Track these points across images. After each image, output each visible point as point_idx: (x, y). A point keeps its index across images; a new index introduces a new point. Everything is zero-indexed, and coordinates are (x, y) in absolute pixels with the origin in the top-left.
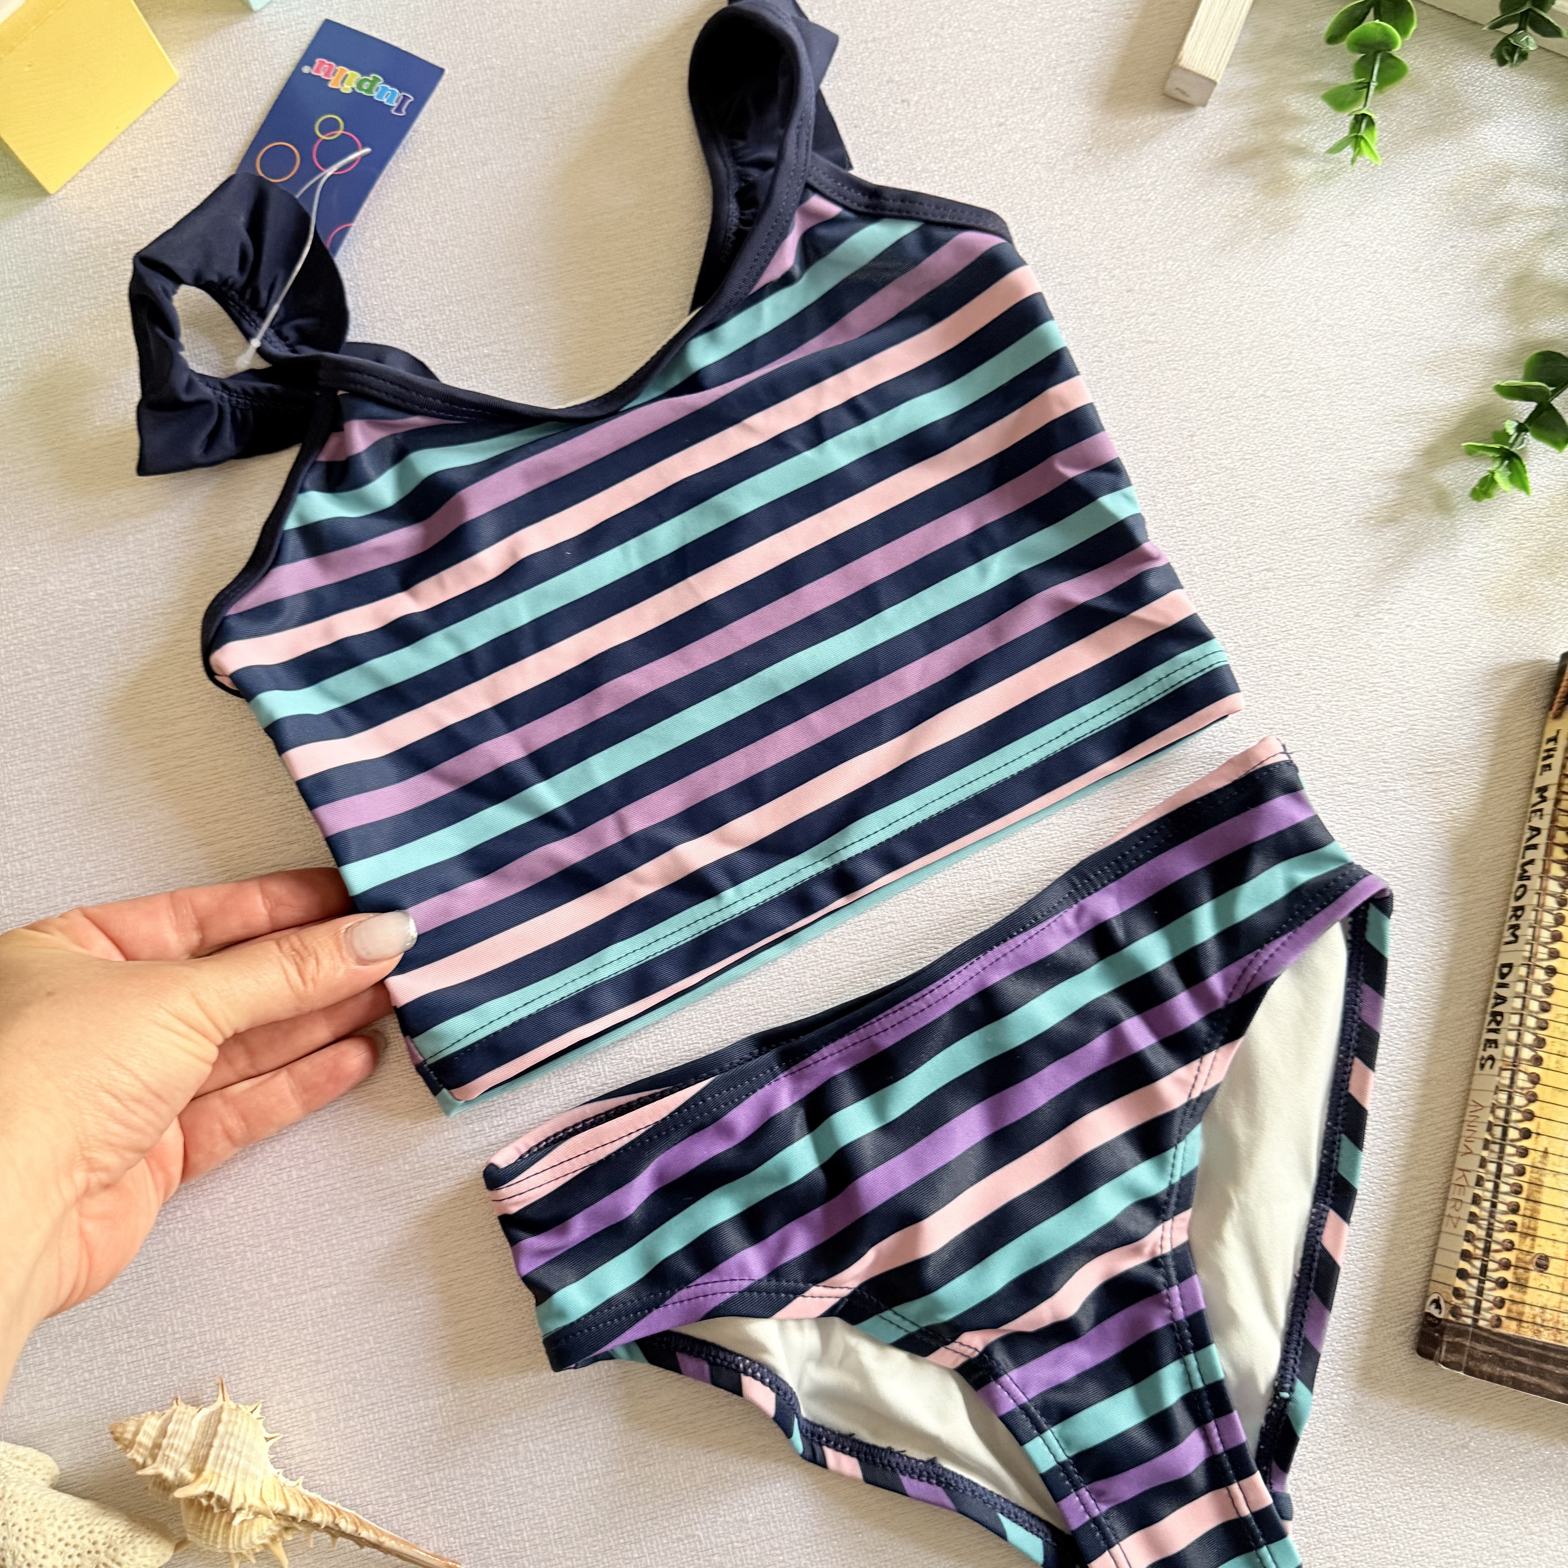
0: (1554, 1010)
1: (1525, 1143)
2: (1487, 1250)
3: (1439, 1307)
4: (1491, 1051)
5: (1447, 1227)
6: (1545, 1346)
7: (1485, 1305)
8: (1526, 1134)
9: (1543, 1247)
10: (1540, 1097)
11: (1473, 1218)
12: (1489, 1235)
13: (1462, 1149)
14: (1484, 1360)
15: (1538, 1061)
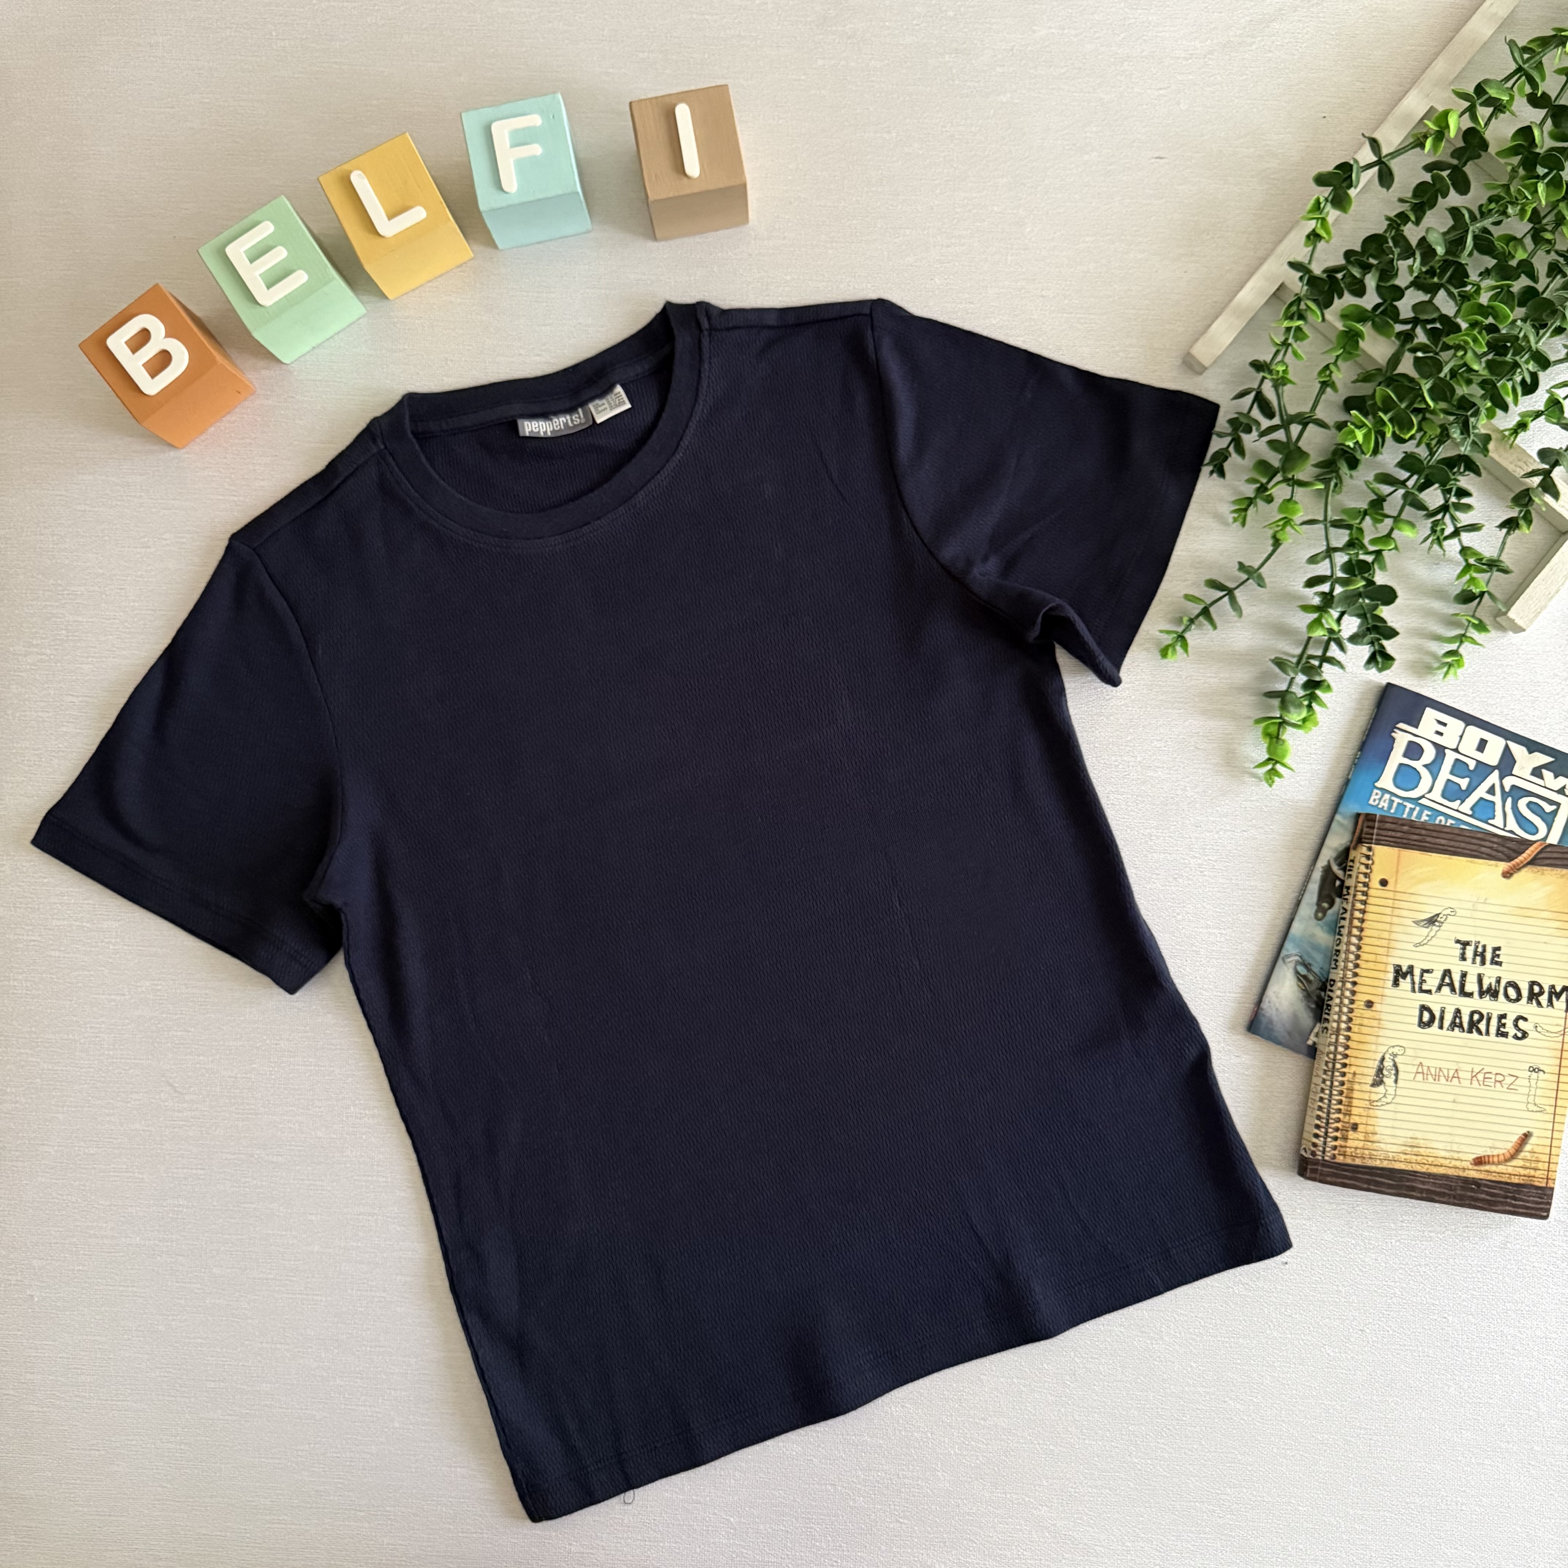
0: (1357, 1003)
1: (1344, 1070)
2: (1327, 1123)
3: (1306, 1151)
4: (1326, 1025)
5: (1309, 1112)
6: (1358, 1166)
7: (1328, 1149)
8: (1345, 1065)
9: (1354, 1119)
10: (1351, 1046)
11: (1320, 1108)
12: (1328, 1116)
13: (1314, 1073)
14: (1328, 1176)
15: (1349, 1029)
